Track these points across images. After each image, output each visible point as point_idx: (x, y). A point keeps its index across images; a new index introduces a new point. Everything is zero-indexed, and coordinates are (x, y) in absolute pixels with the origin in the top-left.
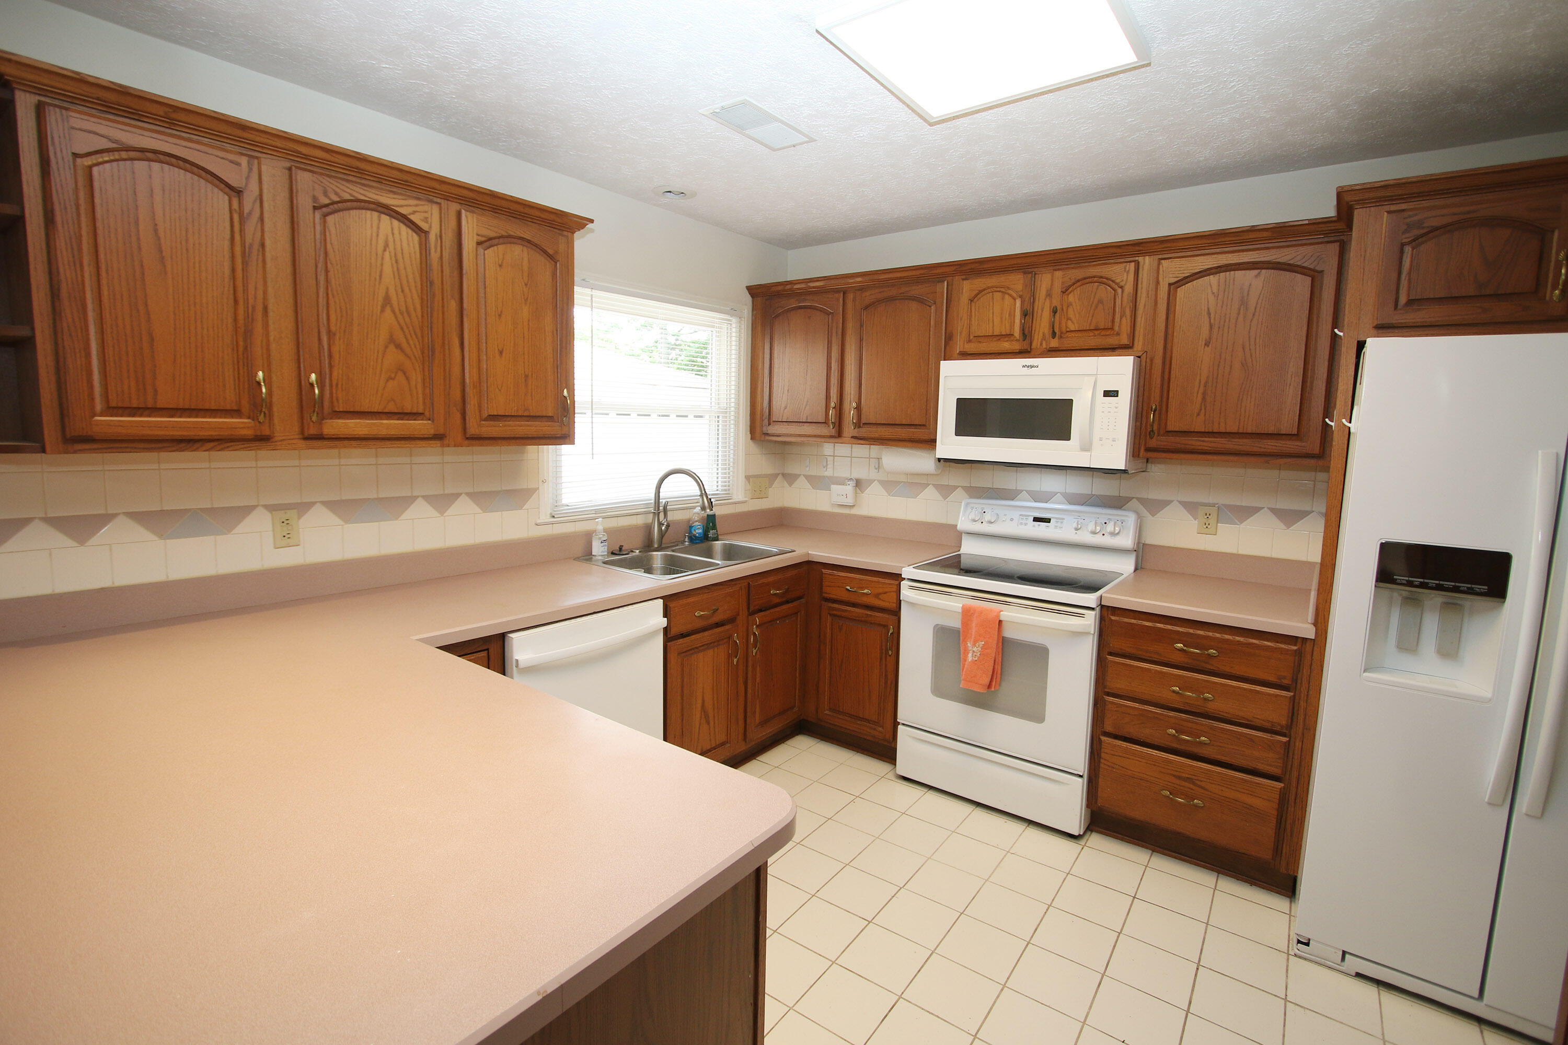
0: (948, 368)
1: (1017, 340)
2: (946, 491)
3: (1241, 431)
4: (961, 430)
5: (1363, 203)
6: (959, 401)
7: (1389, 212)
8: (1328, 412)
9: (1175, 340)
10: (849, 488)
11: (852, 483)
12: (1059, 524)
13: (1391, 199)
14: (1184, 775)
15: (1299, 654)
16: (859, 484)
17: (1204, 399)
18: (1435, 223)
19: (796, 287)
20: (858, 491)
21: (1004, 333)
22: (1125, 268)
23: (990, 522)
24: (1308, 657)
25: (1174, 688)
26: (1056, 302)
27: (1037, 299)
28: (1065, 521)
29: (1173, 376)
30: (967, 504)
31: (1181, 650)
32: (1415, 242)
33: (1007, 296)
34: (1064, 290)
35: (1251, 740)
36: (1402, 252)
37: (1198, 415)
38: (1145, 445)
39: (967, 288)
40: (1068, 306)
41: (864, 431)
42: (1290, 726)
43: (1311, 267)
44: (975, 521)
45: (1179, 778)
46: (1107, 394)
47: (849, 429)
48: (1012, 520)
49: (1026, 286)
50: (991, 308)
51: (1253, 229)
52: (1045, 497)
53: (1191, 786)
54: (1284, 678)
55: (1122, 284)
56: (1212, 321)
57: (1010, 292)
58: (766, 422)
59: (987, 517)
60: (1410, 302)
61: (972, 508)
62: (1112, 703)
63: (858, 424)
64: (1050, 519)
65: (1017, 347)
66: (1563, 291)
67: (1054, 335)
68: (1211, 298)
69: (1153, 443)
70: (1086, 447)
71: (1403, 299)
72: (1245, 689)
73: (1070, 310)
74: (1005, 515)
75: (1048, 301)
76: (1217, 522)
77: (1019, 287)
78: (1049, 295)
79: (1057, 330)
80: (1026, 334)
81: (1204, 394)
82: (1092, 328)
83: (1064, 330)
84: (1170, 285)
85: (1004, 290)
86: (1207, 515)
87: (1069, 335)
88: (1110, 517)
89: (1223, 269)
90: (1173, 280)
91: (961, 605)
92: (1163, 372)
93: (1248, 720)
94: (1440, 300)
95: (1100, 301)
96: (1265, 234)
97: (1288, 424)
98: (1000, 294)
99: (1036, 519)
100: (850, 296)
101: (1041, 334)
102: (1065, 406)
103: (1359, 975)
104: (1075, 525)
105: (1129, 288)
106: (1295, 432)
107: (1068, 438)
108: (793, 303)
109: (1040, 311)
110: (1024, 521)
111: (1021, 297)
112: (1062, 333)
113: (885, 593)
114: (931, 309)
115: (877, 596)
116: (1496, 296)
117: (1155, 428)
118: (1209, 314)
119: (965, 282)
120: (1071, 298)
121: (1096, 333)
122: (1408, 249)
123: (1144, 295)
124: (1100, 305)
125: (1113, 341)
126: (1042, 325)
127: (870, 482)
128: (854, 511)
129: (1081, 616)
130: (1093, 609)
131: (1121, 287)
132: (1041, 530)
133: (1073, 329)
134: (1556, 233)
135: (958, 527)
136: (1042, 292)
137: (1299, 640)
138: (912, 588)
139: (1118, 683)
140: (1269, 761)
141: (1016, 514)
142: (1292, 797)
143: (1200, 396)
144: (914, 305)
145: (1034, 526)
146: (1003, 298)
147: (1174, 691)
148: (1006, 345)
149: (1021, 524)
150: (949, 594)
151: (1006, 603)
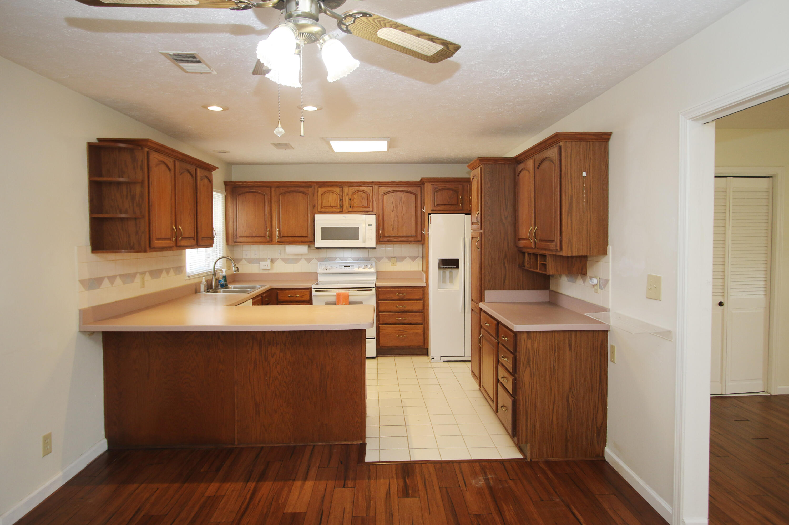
0: (317, 217)
1: (338, 208)
2: (309, 260)
3: (403, 235)
4: (323, 238)
5: (426, 181)
6: (321, 228)
7: (432, 184)
8: (422, 230)
9: (385, 210)
10: (269, 262)
11: (270, 260)
12: (353, 267)
13: (432, 182)
14: (401, 329)
15: (423, 290)
16: (272, 261)
17: (393, 227)
18: (441, 188)
19: (248, 184)
20: (272, 263)
21: (334, 206)
22: (370, 189)
23: (330, 269)
24: (425, 291)
25: (396, 306)
26: (350, 197)
27: (344, 196)
28: (354, 266)
29: (385, 220)
30: (320, 264)
31: (397, 295)
32: (437, 192)
33: (334, 194)
34: (352, 193)
35: (416, 315)
36: (434, 193)
37: (392, 231)
38: (379, 240)
39: (321, 190)
40: (354, 199)
41: (283, 239)
42: (423, 309)
43: (415, 193)
44: (324, 269)
45: (400, 331)
46: (369, 225)
47: (276, 239)
48: (337, 267)
49: (340, 191)
50: (329, 197)
51: (401, 182)
52: (346, 259)
53: (403, 332)
54: (421, 297)
55: (369, 193)
56: (394, 205)
57: (335, 192)
58: (235, 237)
59: (328, 267)
60: (437, 205)
61: (322, 265)
62: (381, 314)
63: (279, 237)
64: (349, 266)
65: (338, 210)
66: (461, 205)
67: (350, 207)
68: (393, 199)
69: (381, 239)
70: (364, 241)
71: (435, 205)
72: (413, 302)
73: (355, 199)
74: (334, 266)
75: (347, 196)
76: (396, 262)
77: (338, 192)
78: (348, 194)
79: (351, 206)
80: (341, 206)
81: (393, 225)
82: (362, 205)
83: (353, 205)
84: (382, 194)
85: (333, 192)
86: (393, 260)
87: (355, 207)
88: (368, 263)
89: (395, 191)
90: (383, 193)
91: (336, 293)
92: (382, 219)
93: (414, 310)
94: (442, 205)
95: (363, 198)
96: (404, 183)
97: (413, 234)
98: (332, 193)
99: (345, 266)
100: (273, 189)
101: (346, 207)
102: (356, 229)
103: (444, 361)
104: (358, 267)
105: (371, 195)
106: (415, 235)
107: (358, 239)
108: (247, 190)
109: (345, 199)
110: (341, 268)
111: (339, 194)
112: (352, 206)
113: (305, 295)
114: (307, 196)
115: (301, 297)
116: (451, 205)
117: (381, 235)
118: (392, 203)
119: (319, 188)
120: (355, 196)
121: (363, 207)
122: (435, 193)
123: (375, 196)
124: (363, 199)
125: (368, 209)
126: (346, 203)
127: (277, 259)
128: (270, 272)
129: (371, 290)
130: (374, 288)
131: (369, 194)
132: (347, 270)
133: (356, 205)
134: (459, 193)
135: (318, 273)
136: (345, 194)
137: (423, 287)
138: (316, 291)
139: (382, 308)
140: (419, 320)
141: (338, 265)
142: (425, 328)
143: (392, 226)
144: (301, 194)
145: (345, 269)
146: (333, 195)
147: (397, 307)
148: (335, 210)
149: (340, 268)
150: (330, 291)
151: (349, 290)
